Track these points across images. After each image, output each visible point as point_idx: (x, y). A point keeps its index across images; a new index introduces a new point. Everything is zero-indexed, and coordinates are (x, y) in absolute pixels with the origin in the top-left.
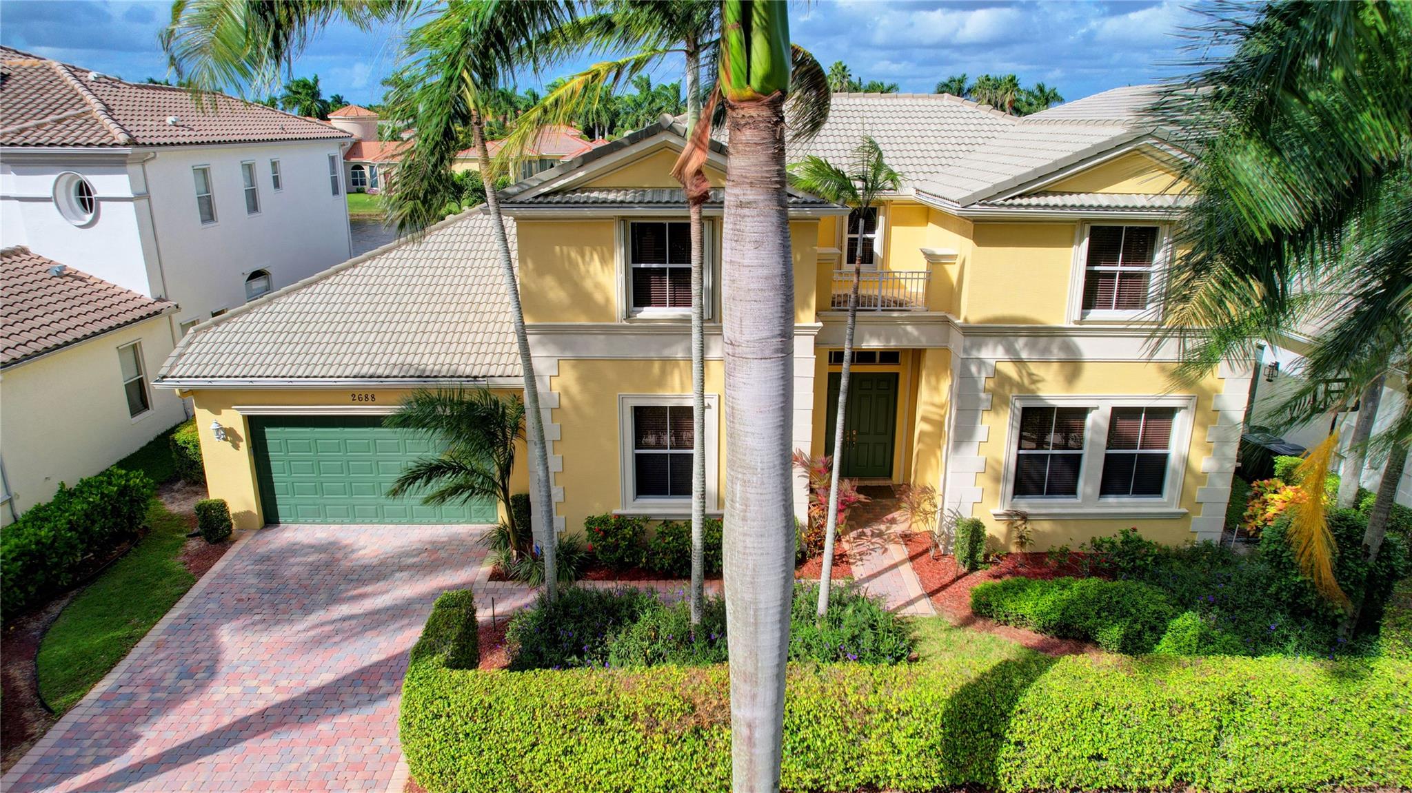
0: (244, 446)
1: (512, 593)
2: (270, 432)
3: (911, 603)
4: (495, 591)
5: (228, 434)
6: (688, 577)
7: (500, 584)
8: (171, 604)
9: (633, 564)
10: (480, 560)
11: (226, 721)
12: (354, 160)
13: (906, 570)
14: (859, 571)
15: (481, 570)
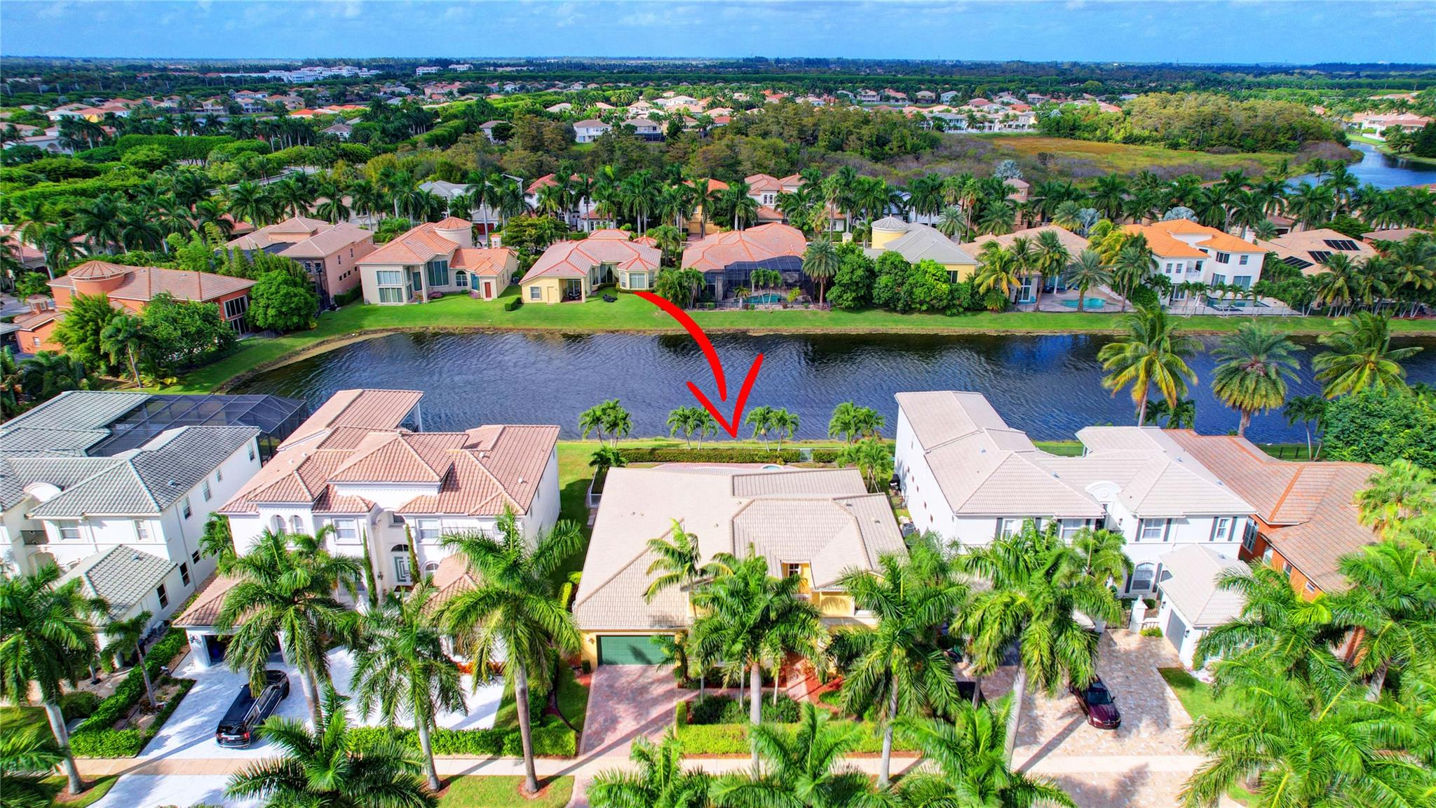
0: (595, 644)
1: (686, 693)
2: (603, 639)
3: (801, 697)
4: (682, 692)
5: (592, 641)
8: (587, 697)
10: (673, 680)
12: (459, 268)
13: (803, 684)
14: (789, 684)
15: (674, 685)
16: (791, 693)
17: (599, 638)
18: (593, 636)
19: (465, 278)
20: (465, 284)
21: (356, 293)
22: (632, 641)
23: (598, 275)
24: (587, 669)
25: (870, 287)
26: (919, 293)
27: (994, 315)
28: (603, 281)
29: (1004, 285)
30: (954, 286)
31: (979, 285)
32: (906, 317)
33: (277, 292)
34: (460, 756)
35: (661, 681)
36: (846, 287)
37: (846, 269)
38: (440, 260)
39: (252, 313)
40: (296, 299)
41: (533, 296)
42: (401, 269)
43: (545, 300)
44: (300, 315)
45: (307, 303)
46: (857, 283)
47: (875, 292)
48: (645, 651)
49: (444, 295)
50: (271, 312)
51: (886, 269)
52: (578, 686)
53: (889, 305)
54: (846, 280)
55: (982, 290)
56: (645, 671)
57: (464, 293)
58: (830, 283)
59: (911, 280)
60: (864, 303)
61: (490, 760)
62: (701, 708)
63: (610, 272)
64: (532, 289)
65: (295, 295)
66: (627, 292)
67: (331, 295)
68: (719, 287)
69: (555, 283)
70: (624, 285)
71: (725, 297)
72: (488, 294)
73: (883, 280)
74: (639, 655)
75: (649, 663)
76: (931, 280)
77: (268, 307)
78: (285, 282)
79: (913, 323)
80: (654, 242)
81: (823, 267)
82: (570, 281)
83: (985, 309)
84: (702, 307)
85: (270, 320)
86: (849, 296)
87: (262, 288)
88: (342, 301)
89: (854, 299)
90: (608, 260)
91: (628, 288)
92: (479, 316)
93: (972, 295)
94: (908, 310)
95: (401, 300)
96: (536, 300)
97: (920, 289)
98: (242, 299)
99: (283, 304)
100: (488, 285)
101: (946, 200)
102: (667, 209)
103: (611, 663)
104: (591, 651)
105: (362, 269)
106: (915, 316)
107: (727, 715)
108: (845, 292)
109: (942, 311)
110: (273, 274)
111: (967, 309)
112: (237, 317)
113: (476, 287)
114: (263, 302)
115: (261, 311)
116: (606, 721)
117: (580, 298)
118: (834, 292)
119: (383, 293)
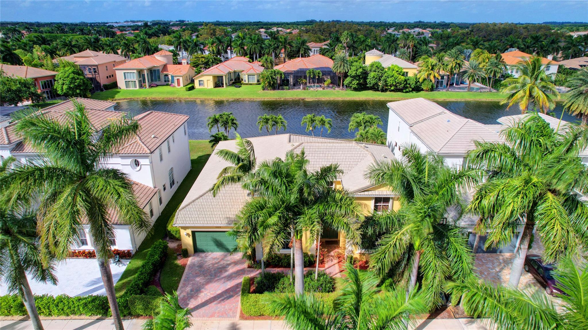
0: (191, 237)
1: (252, 271)
2: (196, 233)
3: (336, 274)
4: (249, 271)
5: (188, 234)
6: (290, 267)
7: (250, 269)
8: (182, 274)
9: (279, 264)
10: (244, 263)
11: (203, 301)
12: (165, 73)
13: (337, 265)
14: (327, 266)
15: (245, 265)
16: (328, 271)
17: (193, 233)
18: (189, 231)
19: (168, 78)
20: (168, 81)
21: (115, 85)
22: (215, 235)
23: (233, 77)
24: (185, 254)
25: (365, 78)
26: (390, 81)
27: (427, 93)
28: (235, 80)
29: (432, 77)
30: (407, 78)
31: (419, 78)
32: (383, 93)
33: (68, 77)
34: (77, 317)
35: (236, 263)
36: (354, 77)
37: (354, 68)
38: (156, 69)
39: (55, 87)
40: (78, 81)
41: (200, 85)
42: (135, 71)
43: (206, 87)
44: (80, 90)
45: (84, 83)
46: (359, 76)
47: (368, 81)
48: (225, 243)
49: (157, 86)
50: (65, 87)
51: (374, 69)
52: (177, 266)
53: (375, 88)
54: (353, 74)
55: (421, 80)
56: (225, 256)
57: (167, 85)
58: (346, 75)
59: (386, 74)
60: (362, 87)
61: (99, 320)
62: (262, 282)
63: (239, 75)
64: (200, 81)
65: (78, 79)
66: (247, 84)
67: (102, 85)
68: (291, 80)
69: (211, 78)
70: (245, 81)
71: (294, 85)
72: (179, 84)
73: (372, 74)
74: (220, 245)
75: (227, 250)
76: (396, 74)
77: (63, 84)
78: (73, 72)
79: (387, 96)
80: (261, 64)
81: (342, 67)
82: (218, 77)
83: (422, 90)
84: (283, 89)
85: (64, 91)
86: (355, 82)
87: (60, 75)
88: (107, 87)
89: (357, 84)
90: (237, 69)
91: (247, 82)
92: (173, 93)
93: (416, 83)
94: (383, 90)
95: (135, 87)
96: (201, 87)
97: (390, 79)
98: (51, 81)
99: (71, 83)
100: (178, 80)
101: (400, 45)
102: (267, 51)
103: (203, 251)
104: (187, 241)
105: (117, 72)
106: (388, 93)
107: (280, 286)
108: (353, 80)
109: (401, 90)
110: (67, 69)
111: (413, 90)
112: (48, 90)
113: (173, 81)
114: (61, 82)
115: (60, 86)
116: (192, 291)
117: (223, 87)
118: (347, 81)
119: (127, 83)
